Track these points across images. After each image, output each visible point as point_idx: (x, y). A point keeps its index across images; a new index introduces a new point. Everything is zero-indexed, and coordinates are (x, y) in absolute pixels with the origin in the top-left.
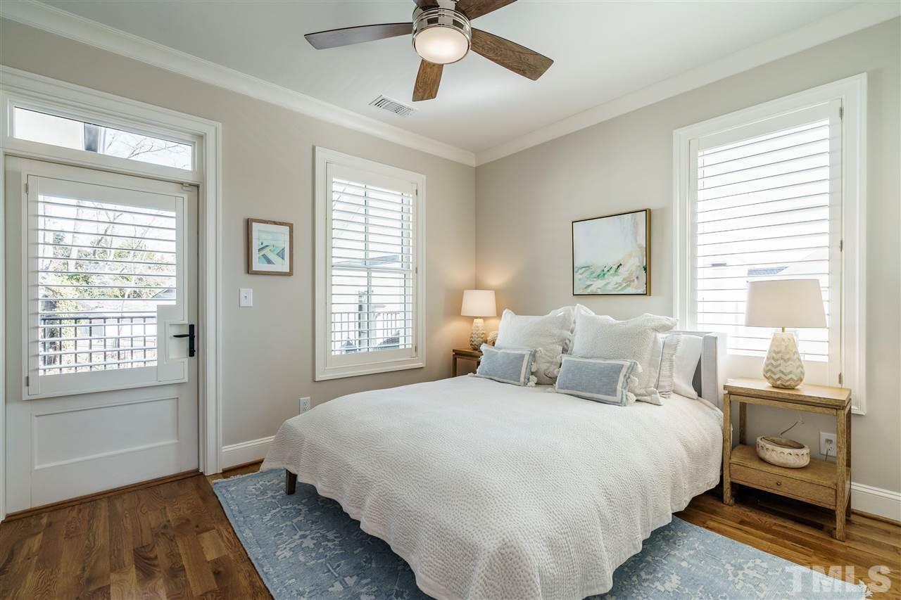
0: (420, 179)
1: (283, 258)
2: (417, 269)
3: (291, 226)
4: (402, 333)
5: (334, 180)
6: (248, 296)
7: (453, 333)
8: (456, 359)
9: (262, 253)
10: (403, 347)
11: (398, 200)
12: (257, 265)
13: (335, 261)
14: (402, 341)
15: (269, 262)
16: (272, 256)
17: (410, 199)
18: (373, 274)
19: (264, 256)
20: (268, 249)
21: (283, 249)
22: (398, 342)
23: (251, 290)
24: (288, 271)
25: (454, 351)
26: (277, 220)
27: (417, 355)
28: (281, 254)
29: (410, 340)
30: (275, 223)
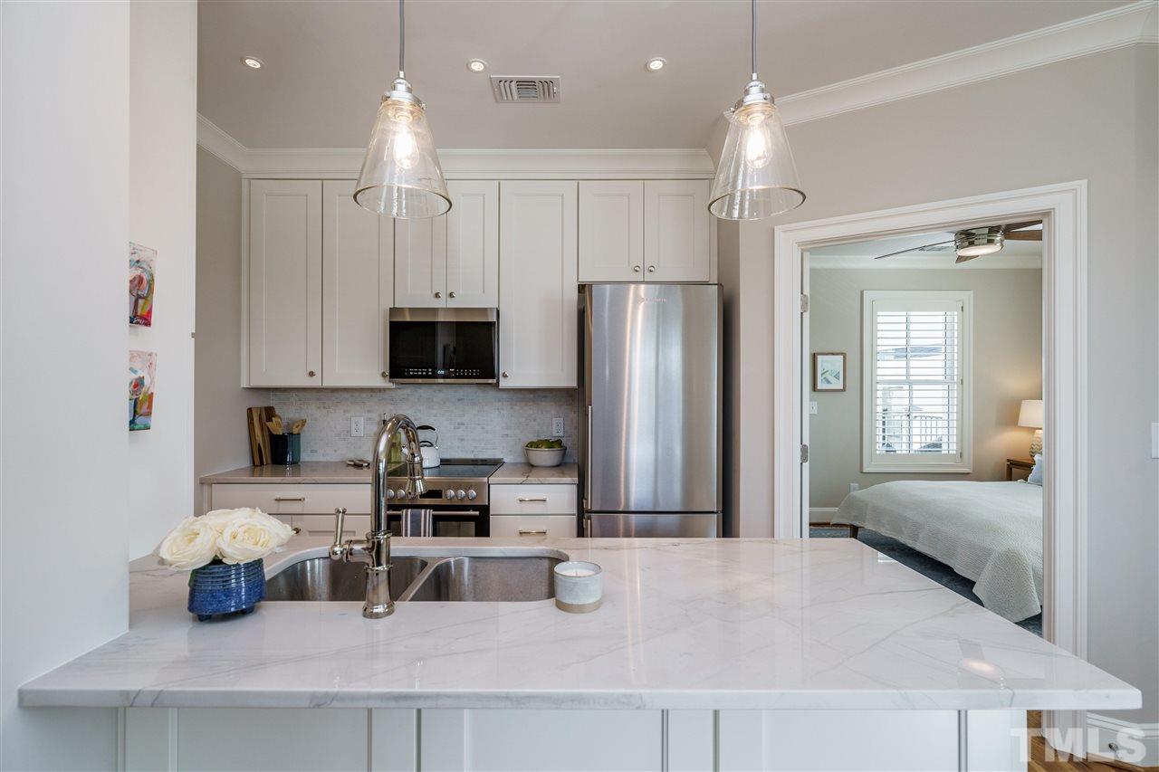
0: (967, 297)
1: (839, 379)
2: (962, 381)
3: (844, 355)
4: (945, 439)
5: (879, 313)
7: (1007, 442)
8: (1011, 469)
9: (824, 376)
10: (946, 452)
11: (941, 319)
12: (820, 386)
13: (879, 378)
14: (945, 446)
15: (828, 382)
16: (831, 379)
17: (955, 316)
18: (915, 387)
19: (825, 378)
20: (828, 373)
21: (839, 373)
22: (941, 447)
23: (817, 402)
24: (842, 388)
25: (1008, 460)
26: (835, 352)
27: (962, 461)
28: (837, 377)
29: (954, 447)
30: (833, 354)
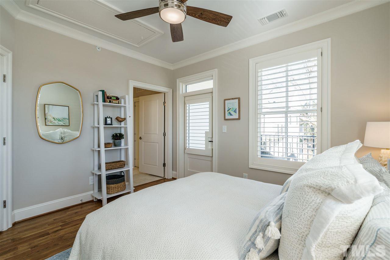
0: (325, 42)
1: (236, 113)
2: (321, 108)
3: (239, 99)
6: (225, 129)
9: (229, 111)
12: (227, 117)
15: (231, 115)
16: (232, 113)
19: (230, 113)
20: (231, 109)
21: (236, 109)
23: (226, 126)
24: (238, 118)
26: (233, 98)
28: (235, 111)
30: (233, 99)
